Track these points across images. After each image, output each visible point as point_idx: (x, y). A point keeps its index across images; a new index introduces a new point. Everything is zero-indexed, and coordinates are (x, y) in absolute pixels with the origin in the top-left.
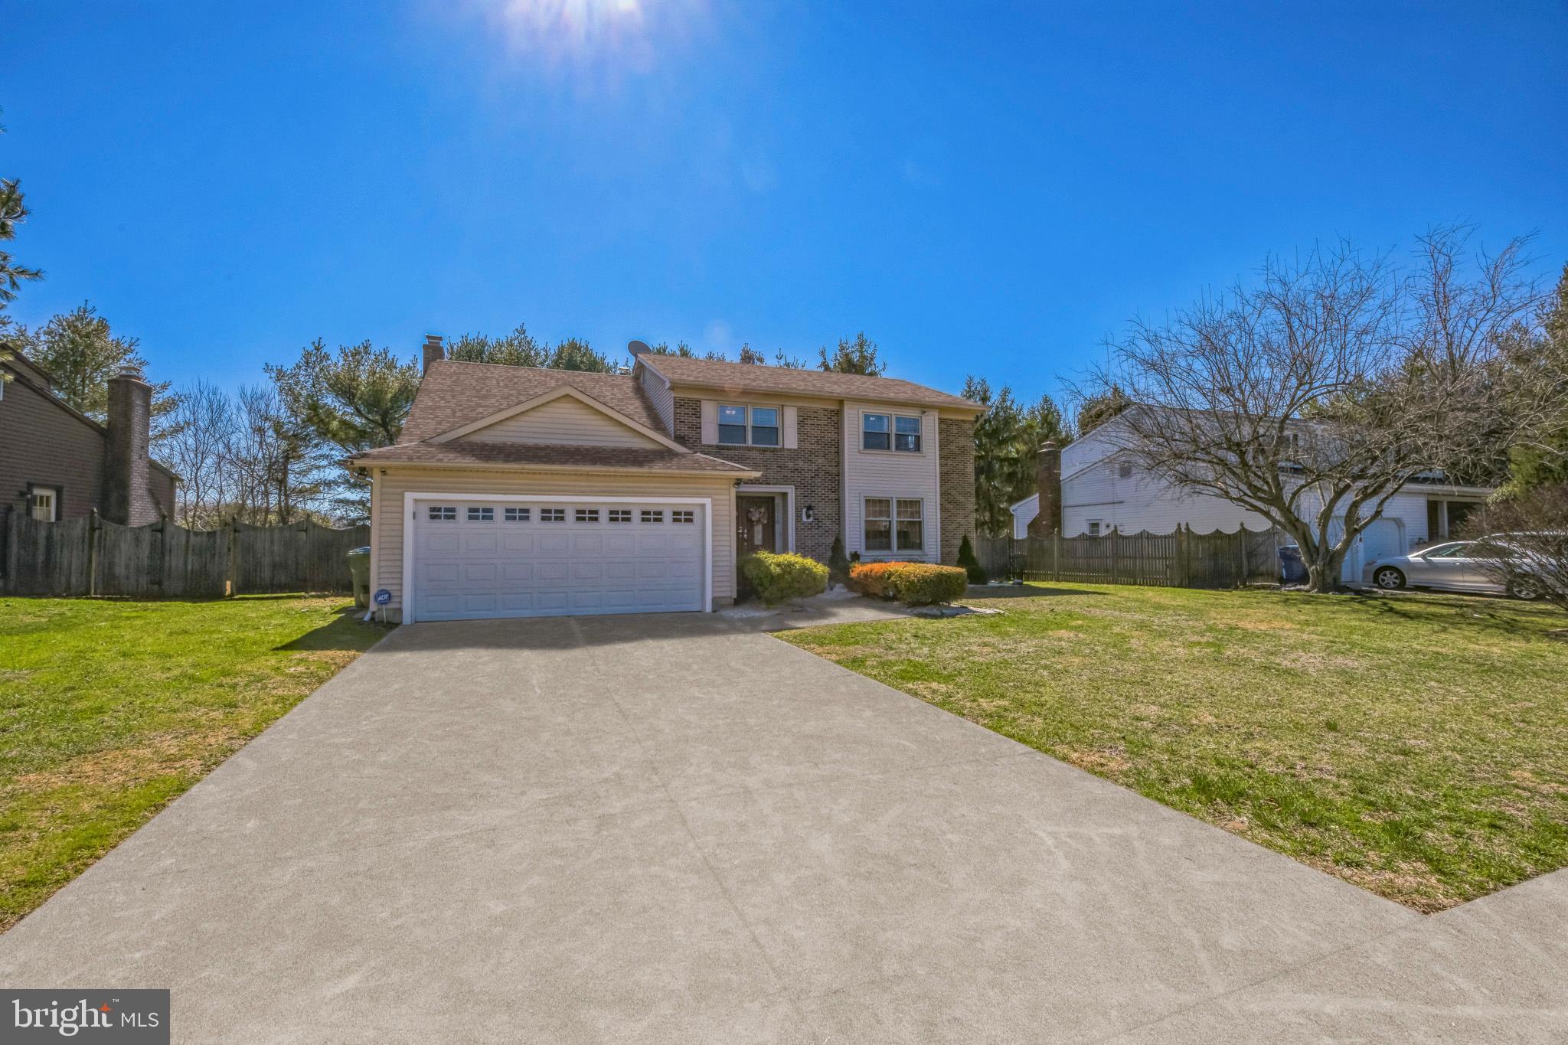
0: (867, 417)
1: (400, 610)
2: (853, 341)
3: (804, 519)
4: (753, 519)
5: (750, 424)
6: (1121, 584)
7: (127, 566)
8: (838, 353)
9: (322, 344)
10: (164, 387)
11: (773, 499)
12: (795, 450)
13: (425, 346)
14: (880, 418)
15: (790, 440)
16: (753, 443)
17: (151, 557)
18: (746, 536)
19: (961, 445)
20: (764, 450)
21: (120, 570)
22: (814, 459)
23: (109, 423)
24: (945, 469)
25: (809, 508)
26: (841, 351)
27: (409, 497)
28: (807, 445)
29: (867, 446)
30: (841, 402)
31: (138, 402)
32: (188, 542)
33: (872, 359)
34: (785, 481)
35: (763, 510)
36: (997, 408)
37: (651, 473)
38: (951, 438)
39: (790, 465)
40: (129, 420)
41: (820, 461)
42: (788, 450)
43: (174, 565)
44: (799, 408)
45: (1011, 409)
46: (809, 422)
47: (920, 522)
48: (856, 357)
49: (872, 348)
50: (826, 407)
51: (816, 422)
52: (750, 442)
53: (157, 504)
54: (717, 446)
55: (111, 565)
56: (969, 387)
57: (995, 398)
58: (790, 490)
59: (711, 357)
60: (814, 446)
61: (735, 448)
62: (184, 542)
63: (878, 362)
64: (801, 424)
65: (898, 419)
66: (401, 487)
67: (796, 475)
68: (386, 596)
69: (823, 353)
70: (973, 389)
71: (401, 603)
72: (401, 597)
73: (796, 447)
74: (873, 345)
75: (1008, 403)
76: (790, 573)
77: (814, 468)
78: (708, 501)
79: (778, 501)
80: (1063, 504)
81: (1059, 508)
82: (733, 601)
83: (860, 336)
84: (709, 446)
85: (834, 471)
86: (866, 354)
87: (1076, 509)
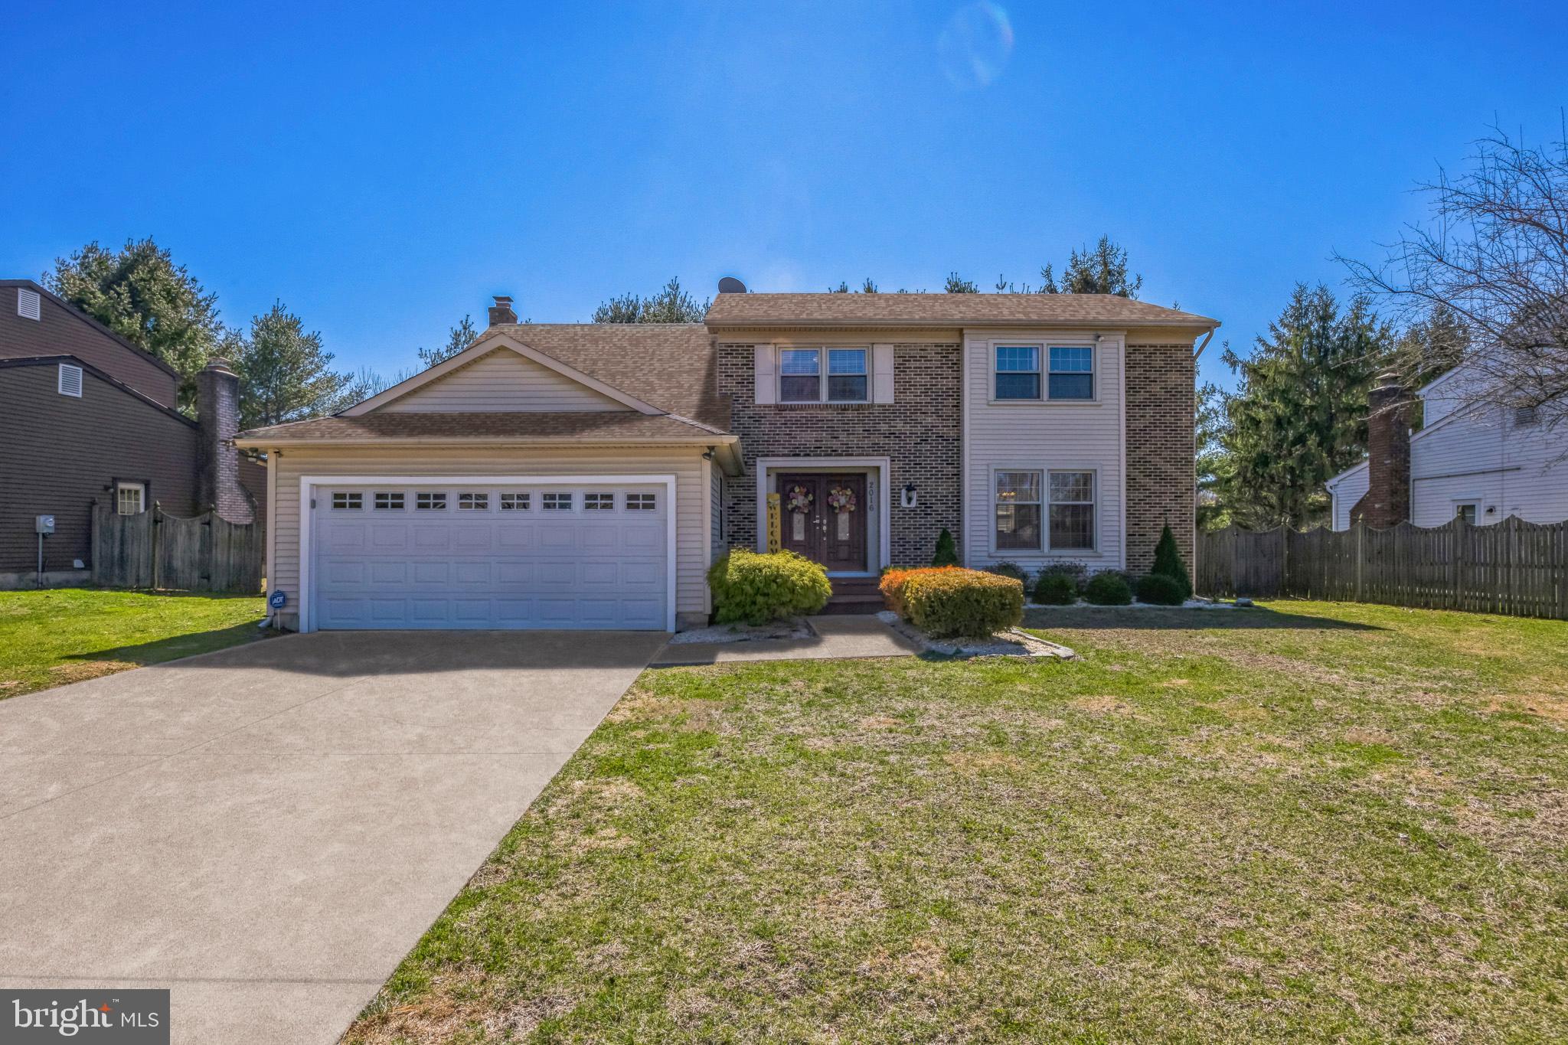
0: (1001, 351)
1: (296, 616)
2: (1093, 250)
3: (904, 504)
4: (836, 504)
5: (824, 373)
6: (1469, 611)
7: (183, 561)
8: (1070, 270)
9: (470, 322)
10: (348, 379)
11: (864, 476)
12: (890, 406)
13: (491, 310)
14: (1026, 352)
15: (883, 391)
16: (830, 398)
17: (201, 551)
18: (825, 528)
19: (1171, 384)
20: (845, 409)
21: (177, 563)
22: (920, 417)
23: (199, 416)
24: (1139, 424)
25: (910, 489)
26: (1074, 267)
27: (306, 481)
28: (910, 397)
29: (1001, 394)
30: (961, 332)
31: (224, 393)
32: (230, 535)
33: (1120, 274)
34: (877, 450)
35: (849, 492)
36: (1347, 329)
37: (580, 443)
38: (1153, 375)
39: (884, 427)
40: (215, 412)
41: (929, 420)
42: (879, 406)
43: (219, 559)
44: (897, 346)
45: (1372, 330)
46: (913, 364)
47: (1092, 505)
48: (1096, 272)
49: (1120, 258)
50: (937, 341)
51: (923, 363)
52: (824, 398)
53: (249, 497)
54: (777, 406)
55: (170, 557)
56: (1299, 301)
57: (1343, 314)
58: (884, 463)
59: (844, 290)
60: (924, 399)
61: (802, 408)
62: (227, 536)
63: (1130, 279)
64: (900, 368)
65: (1054, 352)
66: (296, 470)
67: (892, 441)
68: (281, 598)
69: (1047, 274)
70: (1305, 303)
71: (297, 606)
72: (297, 600)
73: (892, 402)
74: (1122, 252)
75: (1366, 321)
76: (752, 582)
77: (919, 429)
78: (670, 480)
79: (870, 478)
80: (1413, 473)
81: (1406, 481)
82: (707, 618)
83: (1103, 243)
84: (765, 407)
85: (952, 434)
86: (1111, 267)
87: (1437, 482)
